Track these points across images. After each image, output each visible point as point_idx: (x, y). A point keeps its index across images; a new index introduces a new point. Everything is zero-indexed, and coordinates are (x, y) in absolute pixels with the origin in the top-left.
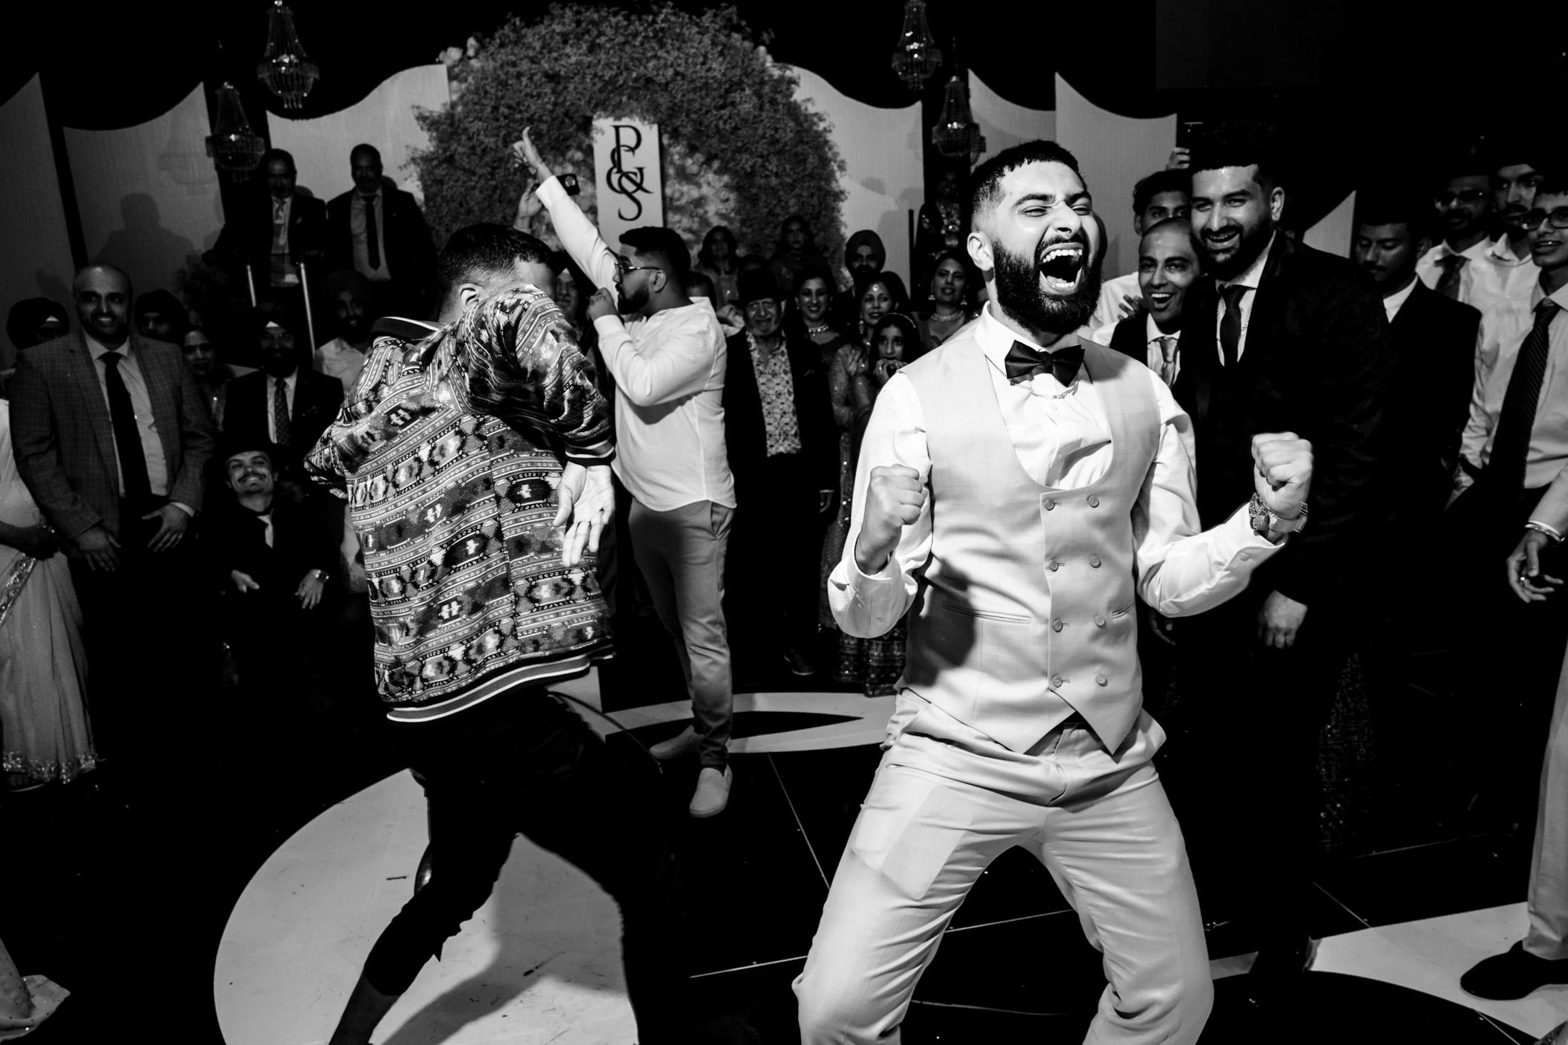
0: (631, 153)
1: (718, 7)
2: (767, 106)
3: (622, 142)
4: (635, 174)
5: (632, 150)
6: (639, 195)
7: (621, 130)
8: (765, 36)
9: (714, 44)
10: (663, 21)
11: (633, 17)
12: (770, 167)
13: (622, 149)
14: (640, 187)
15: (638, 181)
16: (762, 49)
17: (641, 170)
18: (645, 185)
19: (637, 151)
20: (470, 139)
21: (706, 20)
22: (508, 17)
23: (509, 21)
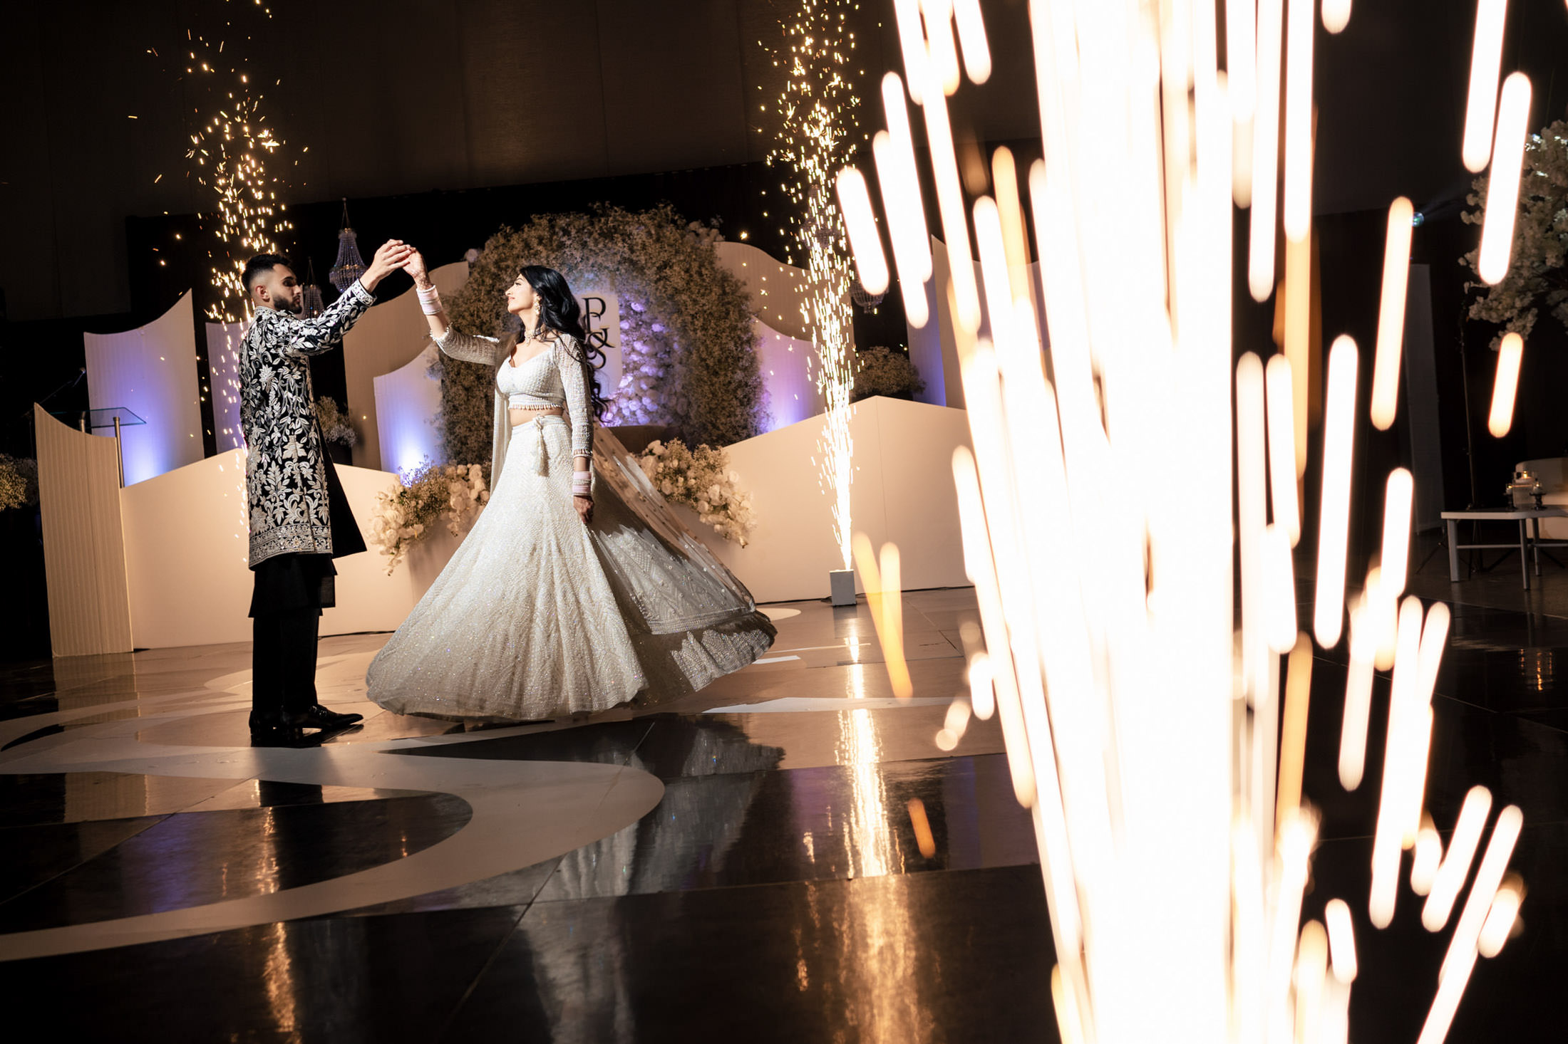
0: (598, 318)
1: (657, 208)
2: (696, 277)
3: (591, 311)
4: (601, 334)
5: (599, 316)
6: (604, 349)
7: (590, 301)
8: (714, 222)
9: (649, 234)
10: (612, 222)
11: (595, 220)
12: (696, 322)
13: (591, 315)
14: (604, 343)
15: (603, 339)
16: (715, 231)
17: (605, 330)
18: (608, 342)
19: (601, 316)
20: (472, 315)
21: (643, 218)
22: (501, 227)
23: (502, 230)
